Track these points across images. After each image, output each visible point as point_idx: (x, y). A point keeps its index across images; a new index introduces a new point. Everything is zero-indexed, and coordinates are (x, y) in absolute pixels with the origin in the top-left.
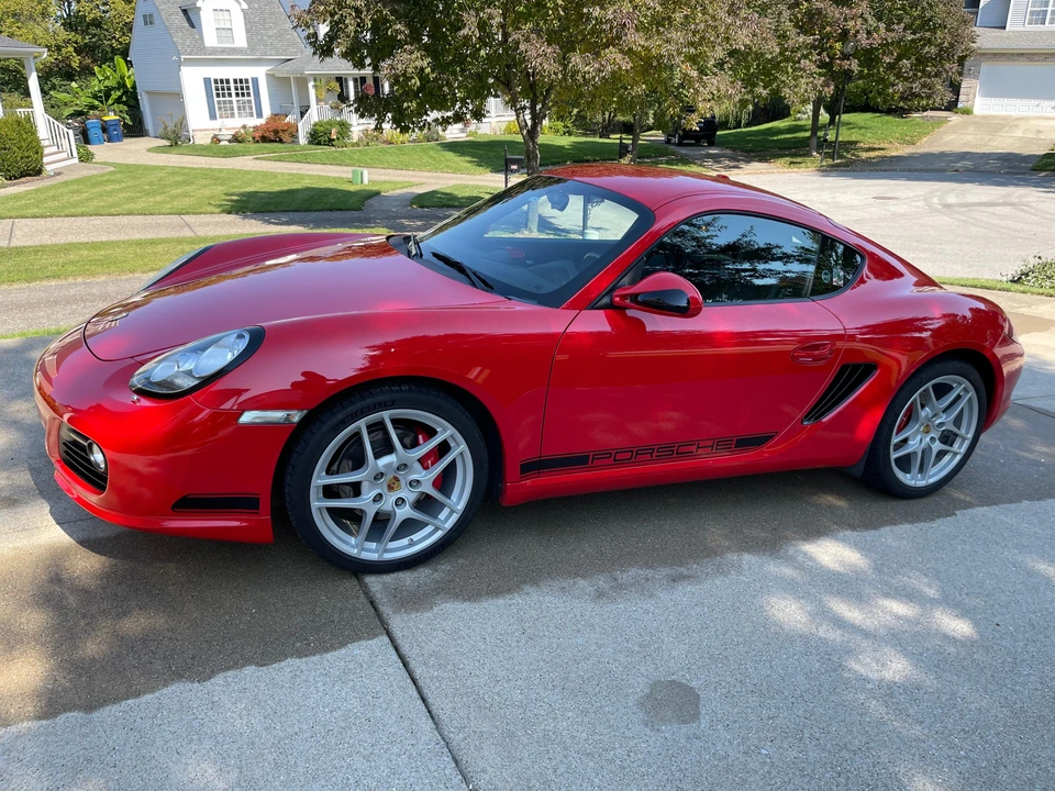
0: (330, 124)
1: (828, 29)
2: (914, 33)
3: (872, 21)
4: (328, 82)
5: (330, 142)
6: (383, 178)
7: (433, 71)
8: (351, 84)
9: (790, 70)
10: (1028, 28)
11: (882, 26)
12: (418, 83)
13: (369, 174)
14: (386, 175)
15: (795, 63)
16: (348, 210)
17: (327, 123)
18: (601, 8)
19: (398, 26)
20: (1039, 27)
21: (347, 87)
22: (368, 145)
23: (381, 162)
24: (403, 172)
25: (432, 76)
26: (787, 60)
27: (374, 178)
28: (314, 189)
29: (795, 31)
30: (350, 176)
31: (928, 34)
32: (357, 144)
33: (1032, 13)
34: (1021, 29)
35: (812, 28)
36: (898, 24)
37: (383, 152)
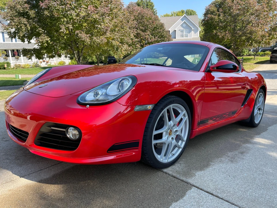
0: (4, 63)
1: (142, 37)
2: (160, 39)
3: (151, 36)
4: (2, 52)
5: (4, 68)
6: (25, 77)
7: (51, 42)
8: (10, 52)
9: (134, 47)
10: (180, 38)
11: (153, 37)
12: (47, 45)
13: (21, 76)
14: (26, 76)
15: (135, 45)
16: (19, 85)
17: (3, 63)
18: (100, 25)
19: (40, 29)
20: (182, 38)
21: (8, 53)
22: (17, 68)
23: (23, 73)
24: (31, 75)
25: (51, 43)
26: (133, 44)
27: (23, 77)
28: (4, 80)
29: (134, 38)
30: (15, 77)
31: (163, 39)
32: (13, 68)
33: (181, 35)
34: (179, 38)
35: (138, 37)
36: (156, 37)
37: (22, 70)
